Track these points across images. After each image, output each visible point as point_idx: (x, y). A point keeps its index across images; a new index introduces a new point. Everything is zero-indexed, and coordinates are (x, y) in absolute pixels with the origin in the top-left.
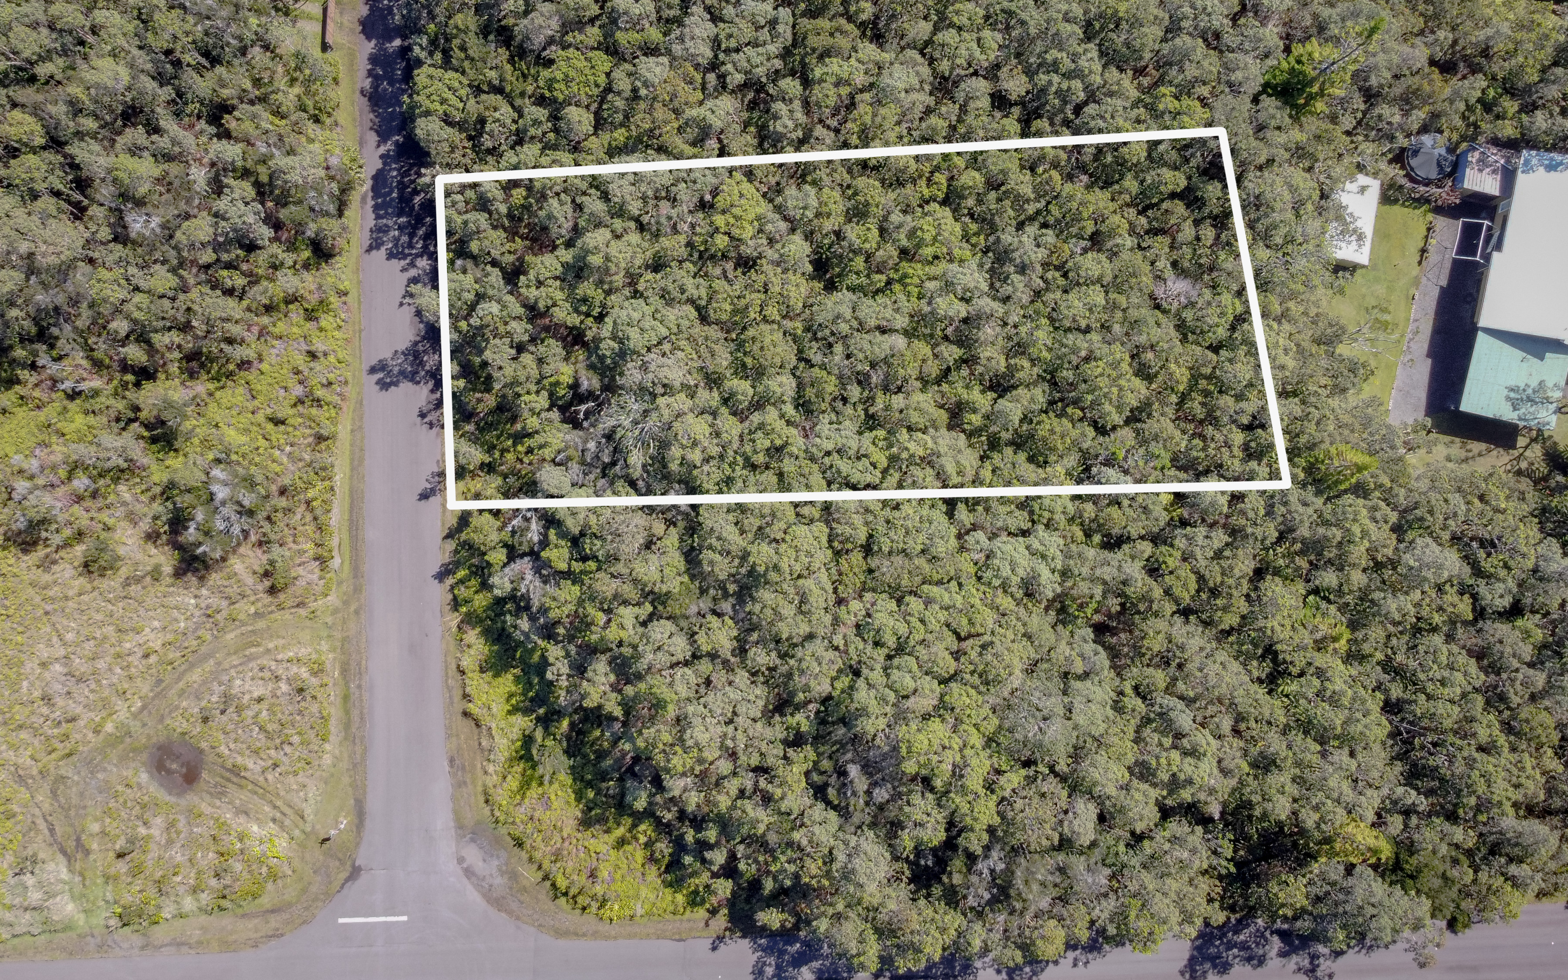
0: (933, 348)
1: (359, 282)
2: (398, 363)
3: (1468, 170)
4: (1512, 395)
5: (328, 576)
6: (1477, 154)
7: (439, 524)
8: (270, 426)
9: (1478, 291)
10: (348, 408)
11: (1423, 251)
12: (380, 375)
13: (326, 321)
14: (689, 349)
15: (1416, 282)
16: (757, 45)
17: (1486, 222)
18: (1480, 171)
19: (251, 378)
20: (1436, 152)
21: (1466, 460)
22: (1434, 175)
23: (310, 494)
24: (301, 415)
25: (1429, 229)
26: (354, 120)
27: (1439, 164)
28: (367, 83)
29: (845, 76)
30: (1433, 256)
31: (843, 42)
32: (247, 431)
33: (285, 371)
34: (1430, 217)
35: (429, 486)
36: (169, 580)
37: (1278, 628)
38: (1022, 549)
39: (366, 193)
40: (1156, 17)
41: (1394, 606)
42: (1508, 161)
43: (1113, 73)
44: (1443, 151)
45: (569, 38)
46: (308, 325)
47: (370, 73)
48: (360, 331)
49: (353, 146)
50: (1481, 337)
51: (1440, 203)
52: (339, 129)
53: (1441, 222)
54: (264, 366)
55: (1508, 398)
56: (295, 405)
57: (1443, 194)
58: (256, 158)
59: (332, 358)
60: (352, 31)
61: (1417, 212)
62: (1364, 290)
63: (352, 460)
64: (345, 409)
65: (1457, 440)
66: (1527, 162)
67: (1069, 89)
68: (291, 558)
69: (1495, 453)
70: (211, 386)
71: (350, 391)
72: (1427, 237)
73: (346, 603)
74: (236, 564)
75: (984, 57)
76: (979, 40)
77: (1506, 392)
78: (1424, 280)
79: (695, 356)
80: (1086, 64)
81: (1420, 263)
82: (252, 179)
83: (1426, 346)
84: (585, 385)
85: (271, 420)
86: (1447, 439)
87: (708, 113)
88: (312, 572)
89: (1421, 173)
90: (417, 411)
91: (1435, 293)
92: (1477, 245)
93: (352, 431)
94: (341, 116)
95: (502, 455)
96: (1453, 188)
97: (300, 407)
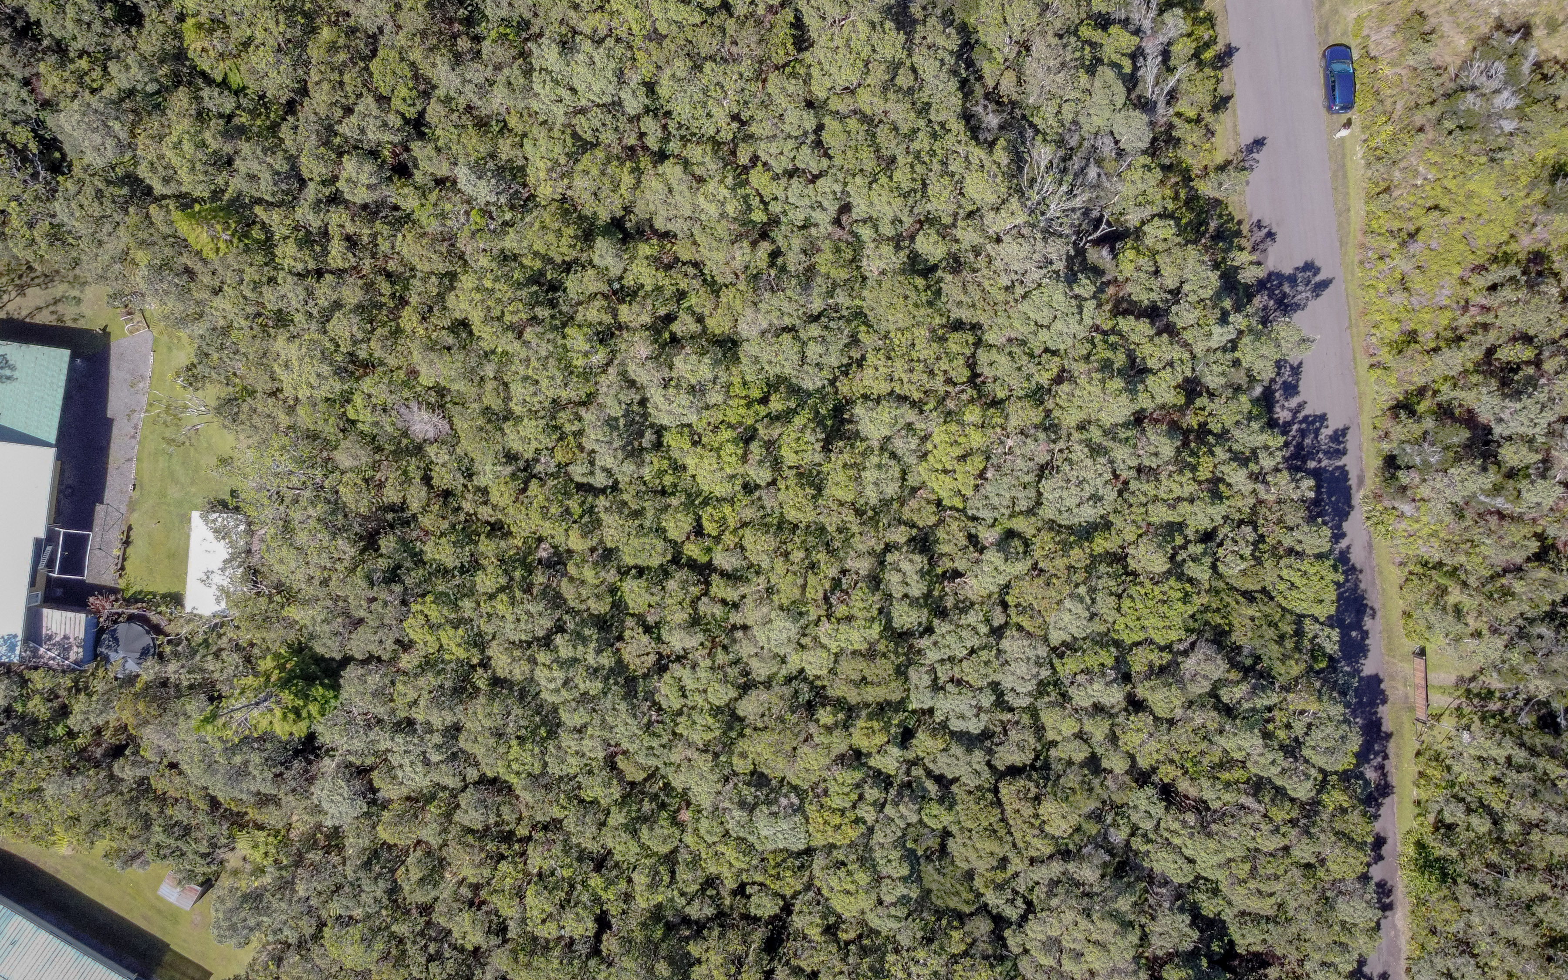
0: (705, 330)
1: (1356, 384)
2: (1303, 294)
3: (82, 635)
4: (8, 372)
5: (1359, 40)
6: (73, 656)
7: (1239, 112)
8: (1443, 203)
9: (58, 502)
10: (1356, 235)
11: (127, 543)
12: (1318, 278)
13: (1392, 331)
14: (994, 291)
15: (132, 506)
16: (951, 659)
17: (55, 575)
18: (66, 637)
19: (1472, 257)
20: (121, 654)
21: (56, 302)
22: (122, 629)
23: (1389, 128)
24: (1410, 219)
25: (122, 568)
26: (1380, 573)
27: (116, 640)
28: (1368, 623)
29: (843, 627)
30: (115, 536)
31: (850, 668)
32: (1470, 196)
33: (1435, 268)
34: (122, 584)
35: (1255, 155)
36: (1537, 20)
37: (271, 25)
38: (581, 88)
39: (1358, 491)
40: (476, 741)
41: (134, 70)
42: (35, 652)
43: (518, 672)
44: (113, 656)
45: (1167, 657)
46: (1412, 326)
47: (1365, 634)
48: (1350, 326)
49: (1379, 542)
50: (52, 438)
51: (112, 598)
52: (1398, 559)
53: (108, 578)
54: (1457, 271)
55: (13, 368)
56: (1418, 230)
57: (107, 607)
58: (1504, 492)
59: (1382, 287)
60: (1392, 677)
61: (136, 588)
62: (193, 490)
63: (1345, 177)
64: (1359, 235)
65: (69, 324)
66: (12, 648)
67: (575, 647)
68: (1402, 55)
69: (24, 313)
70: (1513, 247)
71: (1354, 255)
72: (124, 559)
73: (1335, 11)
74: (1462, 43)
75: (677, 674)
76: (684, 696)
77: (16, 374)
78: (123, 508)
79: (986, 284)
80: (556, 674)
81: (130, 528)
82: (1503, 470)
83: (115, 432)
84: (1105, 252)
85: (1443, 211)
86: (81, 324)
87: (1002, 568)
88: (1378, 44)
89: (137, 628)
90: (1278, 238)
91: (110, 494)
92: (63, 550)
93: (1349, 210)
94: (1396, 575)
95: (1177, 193)
96: (97, 613)
97: (1412, 228)
